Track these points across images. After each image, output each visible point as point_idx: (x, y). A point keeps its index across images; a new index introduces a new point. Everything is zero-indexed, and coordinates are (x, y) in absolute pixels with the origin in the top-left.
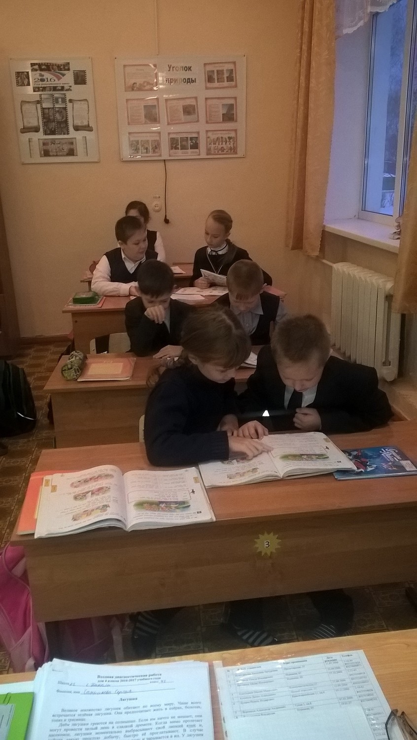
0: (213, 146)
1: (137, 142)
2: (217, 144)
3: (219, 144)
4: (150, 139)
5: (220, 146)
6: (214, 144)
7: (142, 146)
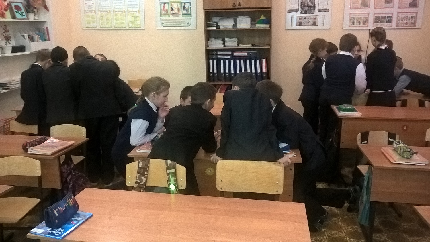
0: (401, 21)
1: (354, 19)
2: (404, 20)
3: (405, 21)
4: (362, 17)
5: (405, 22)
6: (402, 20)
7: (357, 21)
